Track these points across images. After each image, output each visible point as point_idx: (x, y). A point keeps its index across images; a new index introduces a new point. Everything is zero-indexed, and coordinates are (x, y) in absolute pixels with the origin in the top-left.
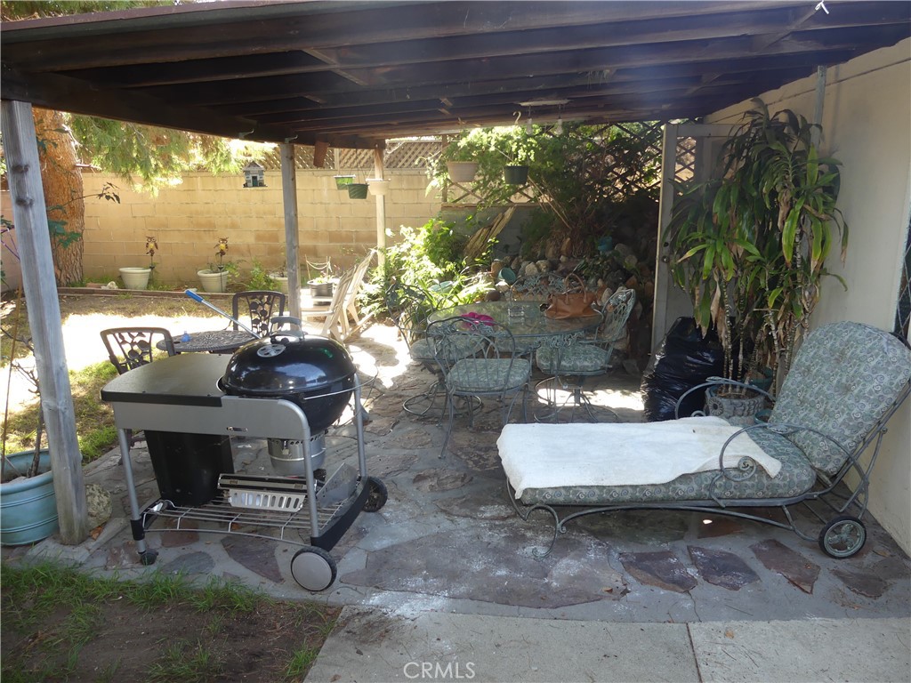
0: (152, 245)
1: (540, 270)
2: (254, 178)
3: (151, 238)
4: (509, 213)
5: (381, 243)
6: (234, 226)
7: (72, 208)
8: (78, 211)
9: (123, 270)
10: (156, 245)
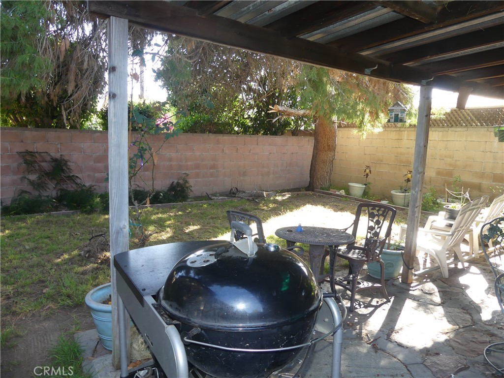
0: (368, 171)
2: (397, 116)
3: (368, 167)
7: (329, 146)
8: (332, 148)
9: (350, 184)
10: (370, 171)
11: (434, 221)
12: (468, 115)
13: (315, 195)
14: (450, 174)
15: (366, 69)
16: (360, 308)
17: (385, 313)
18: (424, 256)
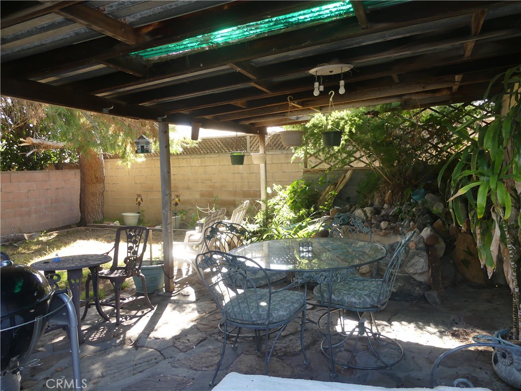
0: (139, 199)
1: (365, 214)
2: (142, 147)
3: (139, 195)
4: (348, 174)
5: (263, 197)
6: (188, 188)
7: (96, 178)
8: (100, 180)
9: (124, 214)
10: (142, 199)
11: (191, 235)
12: (219, 143)
13: (88, 230)
14: (210, 194)
15: (104, 109)
16: (126, 320)
17: (149, 319)
18: (187, 267)
